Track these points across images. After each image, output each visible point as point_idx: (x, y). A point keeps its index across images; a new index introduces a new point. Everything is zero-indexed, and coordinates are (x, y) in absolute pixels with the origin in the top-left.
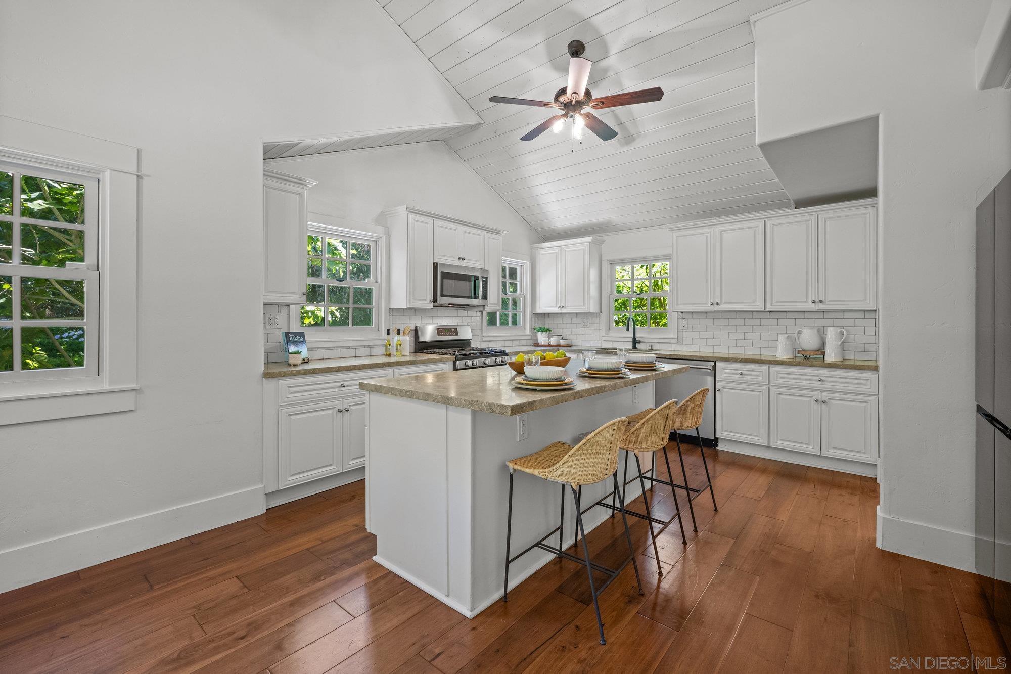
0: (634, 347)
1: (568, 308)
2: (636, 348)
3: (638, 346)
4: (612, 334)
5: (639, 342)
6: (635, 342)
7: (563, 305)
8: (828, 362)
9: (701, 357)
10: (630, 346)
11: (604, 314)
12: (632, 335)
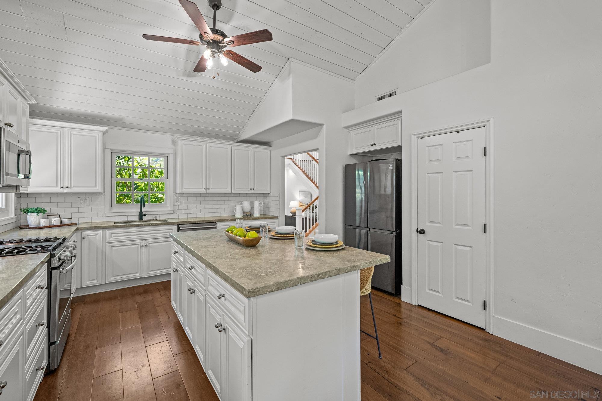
0: (141, 219)
1: (73, 188)
2: (142, 220)
3: (144, 218)
4: (114, 210)
5: (145, 215)
6: (142, 215)
7: (67, 185)
8: (255, 217)
9: (209, 220)
10: (137, 218)
11: (108, 194)
12: (139, 210)
